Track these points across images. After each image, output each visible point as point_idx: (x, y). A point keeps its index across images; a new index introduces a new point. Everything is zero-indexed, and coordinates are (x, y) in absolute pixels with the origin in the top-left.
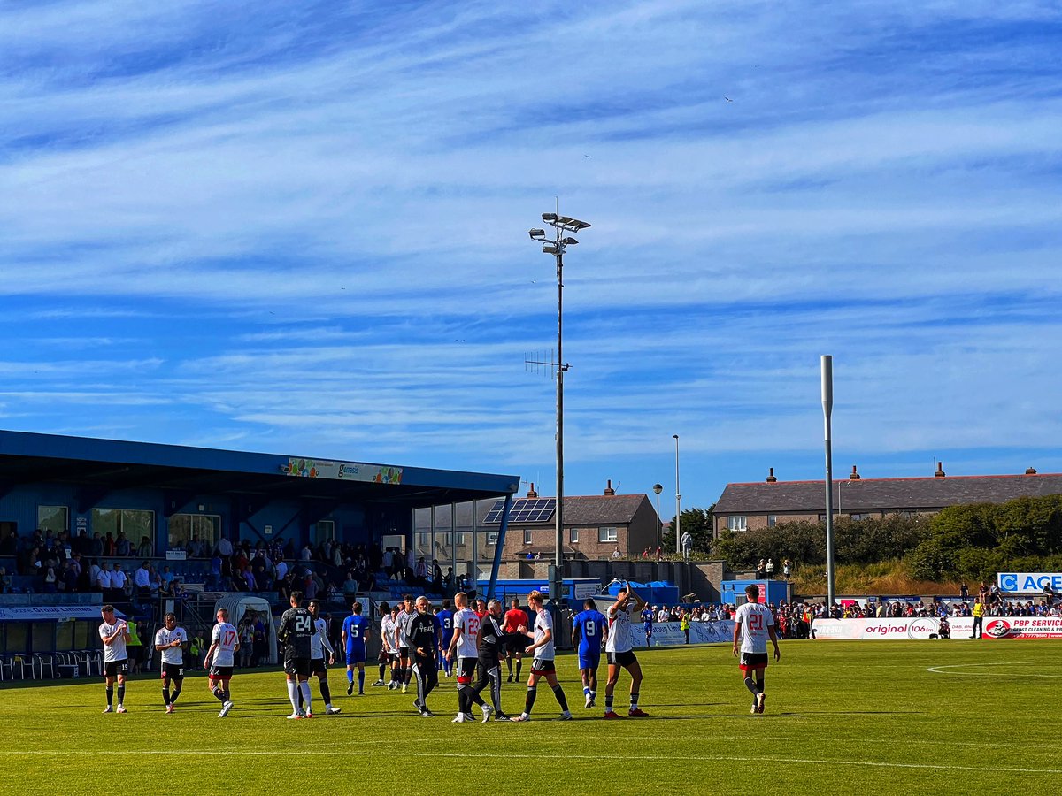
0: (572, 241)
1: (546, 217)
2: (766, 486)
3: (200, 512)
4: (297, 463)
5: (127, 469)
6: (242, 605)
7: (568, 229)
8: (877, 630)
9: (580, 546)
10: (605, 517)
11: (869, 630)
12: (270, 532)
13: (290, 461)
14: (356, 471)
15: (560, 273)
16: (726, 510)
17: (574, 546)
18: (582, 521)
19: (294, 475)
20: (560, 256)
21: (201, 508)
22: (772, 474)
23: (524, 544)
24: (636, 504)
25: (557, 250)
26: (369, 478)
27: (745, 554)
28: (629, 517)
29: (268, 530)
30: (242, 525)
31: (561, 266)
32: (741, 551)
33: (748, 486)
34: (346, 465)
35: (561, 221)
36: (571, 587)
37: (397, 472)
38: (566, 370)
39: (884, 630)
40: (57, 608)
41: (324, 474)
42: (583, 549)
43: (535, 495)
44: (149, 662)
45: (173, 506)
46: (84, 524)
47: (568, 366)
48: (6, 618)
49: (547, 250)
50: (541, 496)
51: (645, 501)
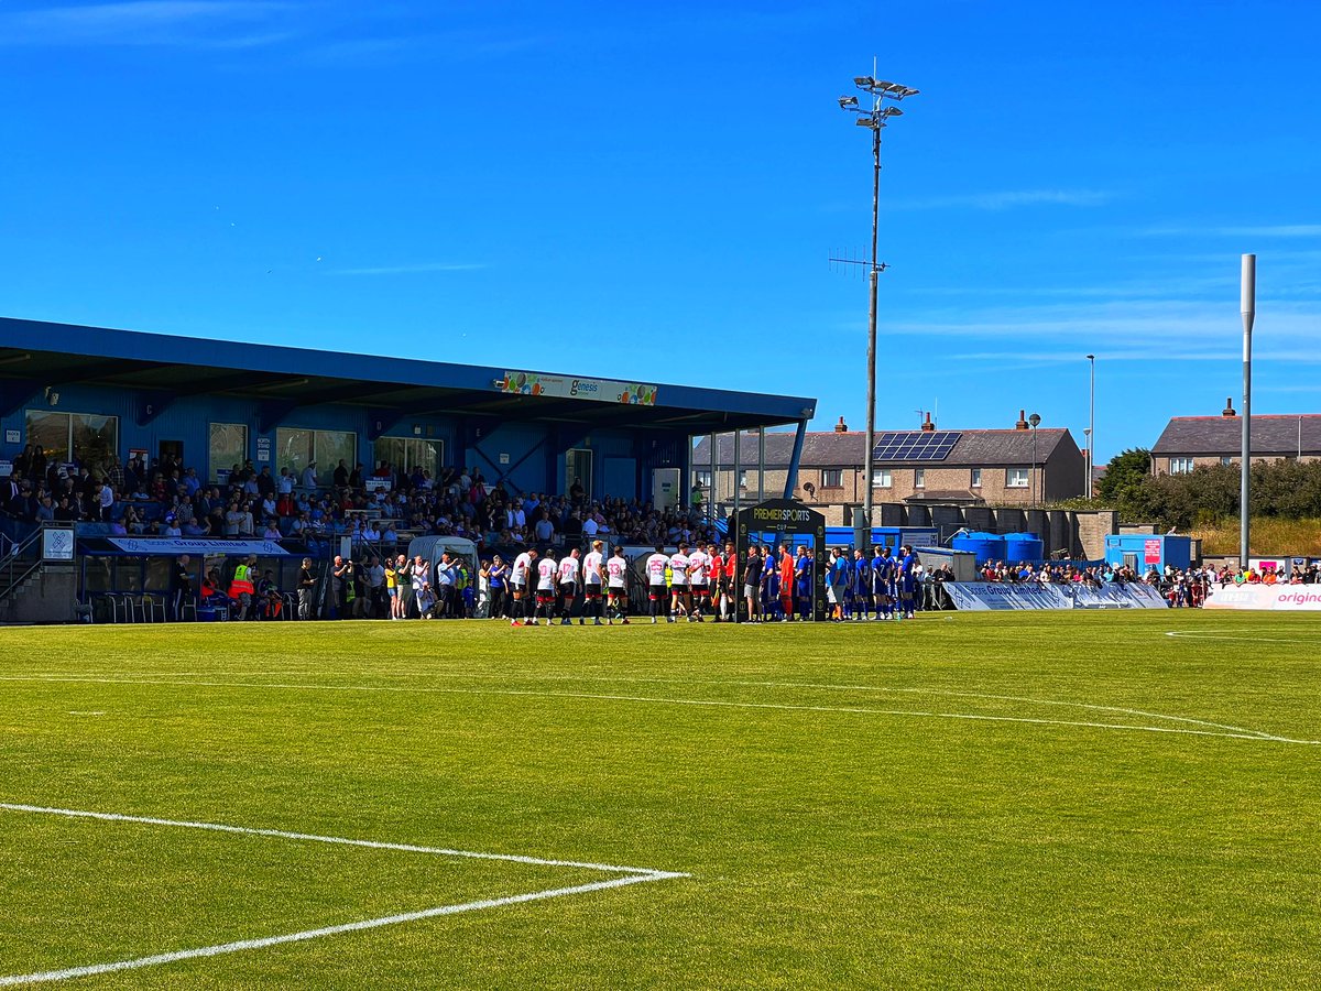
0: (895, 112)
1: (859, 82)
2: (1220, 421)
3: (416, 436)
4: (515, 378)
5: (306, 381)
6: (440, 546)
7: (890, 96)
8: (1292, 598)
9: (983, 491)
10: (1014, 456)
11: (1282, 598)
12: (507, 462)
13: (506, 375)
14: (594, 388)
15: (877, 150)
16: (1168, 451)
17: (976, 491)
18: (987, 461)
19: (511, 392)
20: (878, 130)
21: (418, 431)
22: (1230, 406)
23: (915, 488)
24: (1055, 440)
25: (874, 123)
26: (612, 397)
27: (1154, 503)
28: (1044, 457)
29: (505, 459)
30: (468, 452)
31: (878, 142)
32: (1149, 500)
33: (1198, 420)
34: (581, 381)
35: (879, 86)
36: (897, 537)
37: (649, 391)
38: (881, 270)
39: (1301, 598)
40: (205, 541)
41: (551, 391)
42: (985, 495)
43: (932, 427)
44: (320, 609)
45: (379, 428)
46: (267, 446)
47: (884, 266)
48: (138, 550)
49: (861, 122)
50: (938, 430)
51: (1066, 437)
